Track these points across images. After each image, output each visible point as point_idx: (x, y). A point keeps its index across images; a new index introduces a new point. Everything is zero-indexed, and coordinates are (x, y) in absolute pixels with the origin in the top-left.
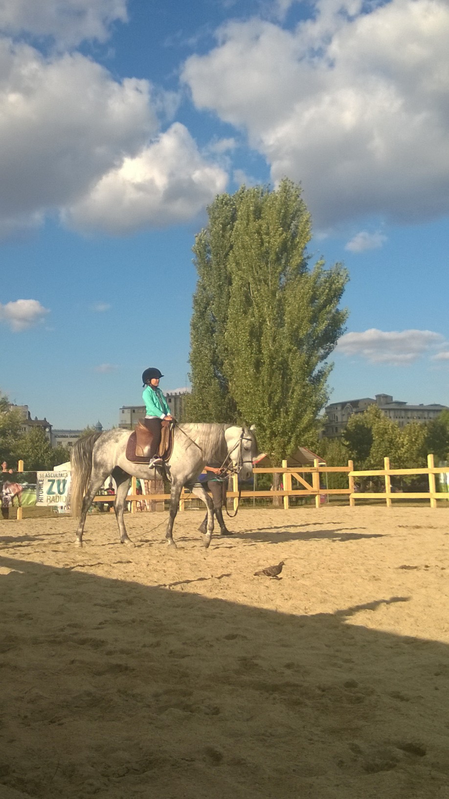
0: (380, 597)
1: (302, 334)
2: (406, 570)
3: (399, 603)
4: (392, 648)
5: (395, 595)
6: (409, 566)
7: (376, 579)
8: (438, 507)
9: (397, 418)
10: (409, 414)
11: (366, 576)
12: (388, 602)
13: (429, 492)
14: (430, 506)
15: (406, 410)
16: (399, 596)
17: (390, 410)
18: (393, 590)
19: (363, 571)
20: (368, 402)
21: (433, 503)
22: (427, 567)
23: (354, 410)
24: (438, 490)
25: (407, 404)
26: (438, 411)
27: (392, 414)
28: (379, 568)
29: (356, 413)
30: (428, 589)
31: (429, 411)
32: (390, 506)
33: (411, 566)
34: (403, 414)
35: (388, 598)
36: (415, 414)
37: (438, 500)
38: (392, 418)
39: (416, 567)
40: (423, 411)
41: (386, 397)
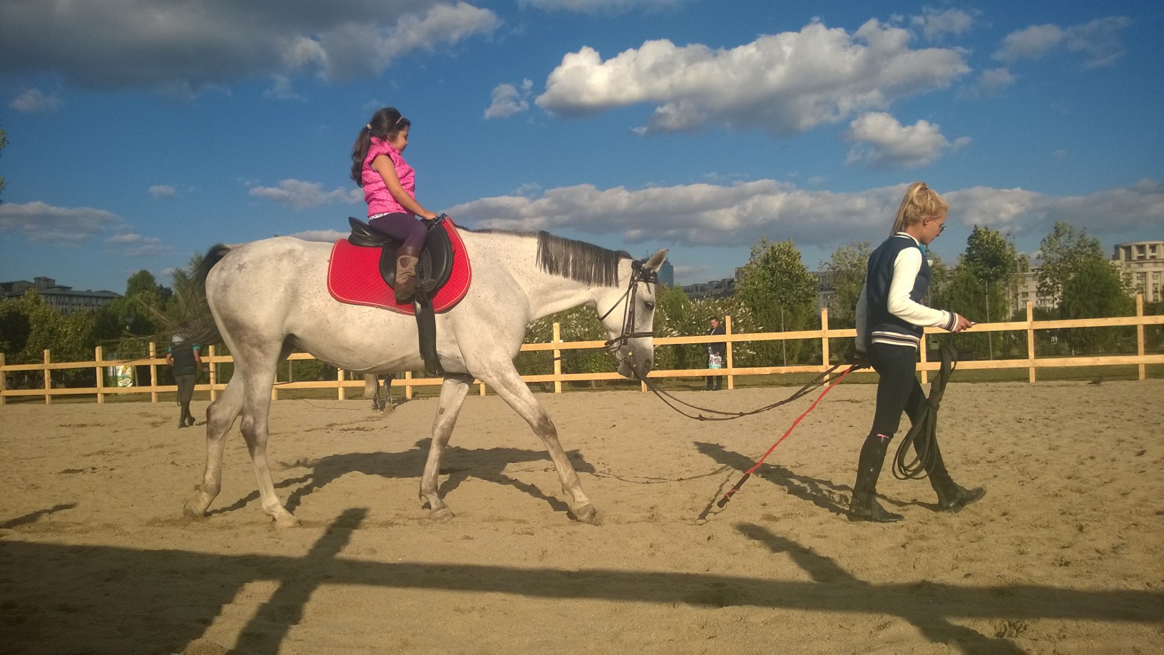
0: (41, 507)
2: (70, 474)
3: (63, 511)
4: (56, 559)
5: (58, 503)
6: (73, 470)
7: (35, 487)
8: (105, 402)
9: (59, 304)
10: (74, 301)
11: (22, 485)
12: (50, 512)
13: (95, 387)
14: (97, 402)
15: (71, 296)
16: (64, 504)
17: (52, 295)
18: (56, 498)
19: (18, 479)
20: (25, 285)
21: (100, 398)
22: (94, 468)
23: (7, 294)
24: (106, 384)
25: (72, 289)
26: (107, 298)
27: (54, 299)
28: (38, 475)
29: (9, 297)
30: (95, 493)
31: (98, 297)
32: (49, 403)
33: (76, 469)
34: (67, 300)
35: (50, 507)
36: (81, 301)
37: (105, 395)
38: (54, 304)
39: (81, 470)
40: (91, 297)
41: (47, 280)
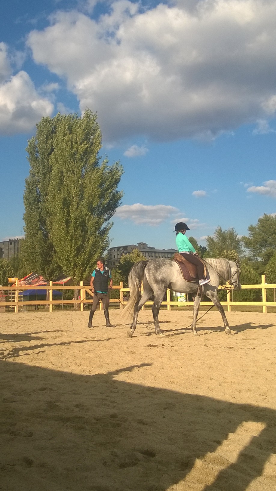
0: (134, 363)
1: (94, 205)
2: (151, 347)
3: (146, 367)
4: (139, 394)
5: (143, 362)
6: (153, 345)
7: (133, 353)
8: (171, 310)
9: (149, 257)
10: (157, 255)
11: (127, 351)
12: (139, 367)
13: (166, 301)
14: (167, 310)
15: (155, 252)
16: (146, 363)
17: (146, 252)
18: (142, 359)
19: (125, 348)
20: (133, 247)
21: (169, 307)
22: (163, 345)
23: (125, 252)
24: (172, 300)
25: (156, 249)
26: (173, 253)
27: (147, 254)
28: (135, 346)
29: (126, 253)
30: (163, 358)
31: (168, 253)
32: (144, 309)
33: (154, 345)
34: (153, 254)
35: (139, 364)
36: (160, 255)
37: (172, 306)
38: (147, 257)
39: (157, 346)
40: (165, 253)
41: (144, 244)
